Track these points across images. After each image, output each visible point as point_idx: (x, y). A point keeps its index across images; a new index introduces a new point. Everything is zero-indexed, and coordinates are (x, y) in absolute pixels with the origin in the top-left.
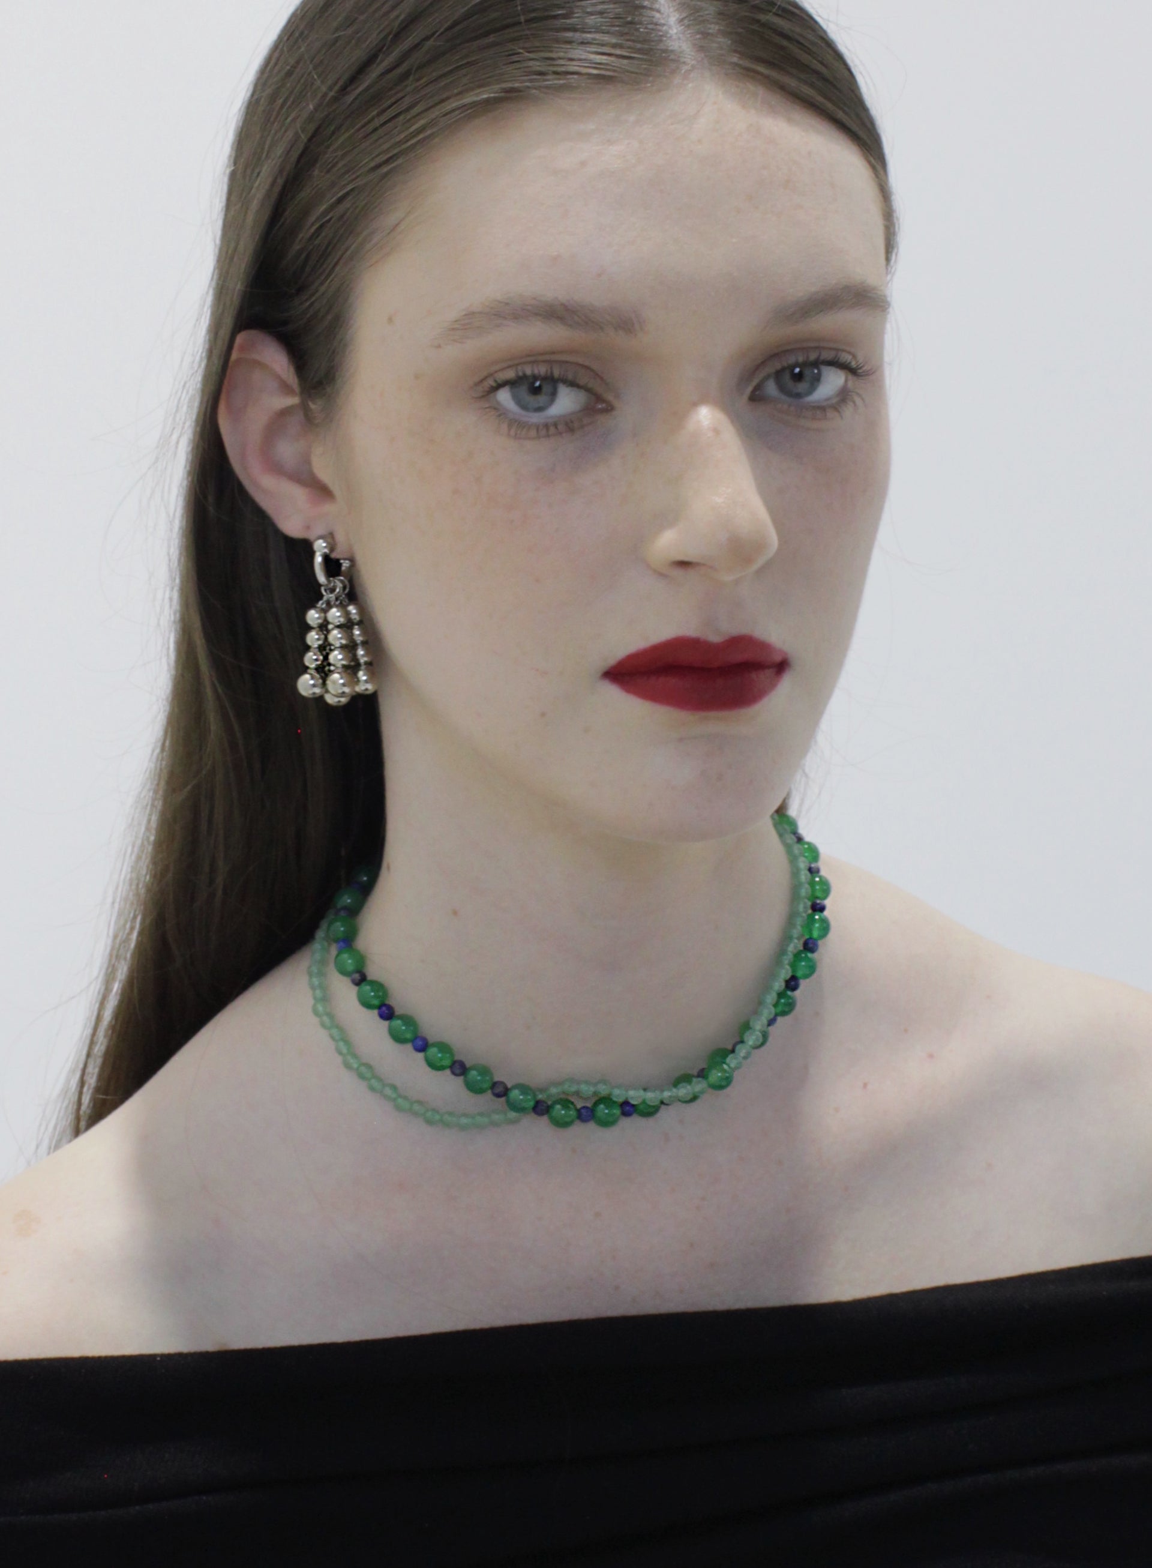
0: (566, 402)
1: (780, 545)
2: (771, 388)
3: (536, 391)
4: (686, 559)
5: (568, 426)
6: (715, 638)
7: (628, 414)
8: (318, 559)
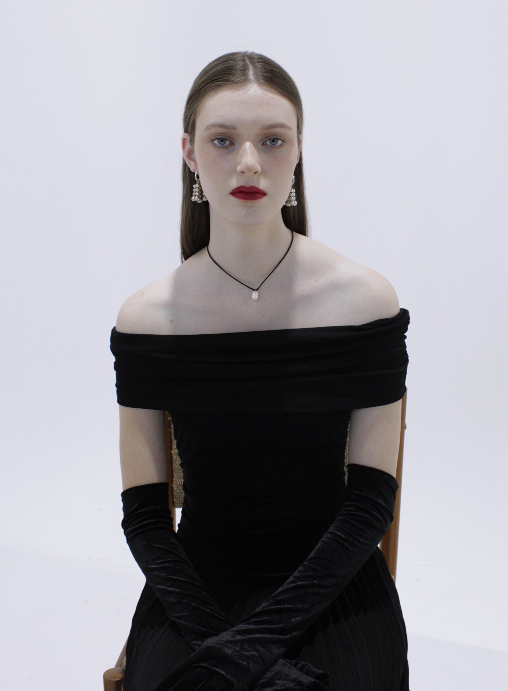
0: (228, 143)
1: (262, 171)
2: (268, 143)
3: (222, 141)
4: (243, 171)
5: (226, 147)
6: (248, 186)
7: (237, 145)
8: (195, 176)
